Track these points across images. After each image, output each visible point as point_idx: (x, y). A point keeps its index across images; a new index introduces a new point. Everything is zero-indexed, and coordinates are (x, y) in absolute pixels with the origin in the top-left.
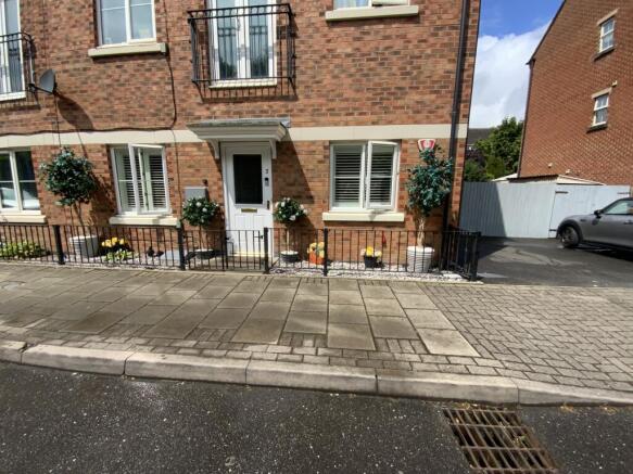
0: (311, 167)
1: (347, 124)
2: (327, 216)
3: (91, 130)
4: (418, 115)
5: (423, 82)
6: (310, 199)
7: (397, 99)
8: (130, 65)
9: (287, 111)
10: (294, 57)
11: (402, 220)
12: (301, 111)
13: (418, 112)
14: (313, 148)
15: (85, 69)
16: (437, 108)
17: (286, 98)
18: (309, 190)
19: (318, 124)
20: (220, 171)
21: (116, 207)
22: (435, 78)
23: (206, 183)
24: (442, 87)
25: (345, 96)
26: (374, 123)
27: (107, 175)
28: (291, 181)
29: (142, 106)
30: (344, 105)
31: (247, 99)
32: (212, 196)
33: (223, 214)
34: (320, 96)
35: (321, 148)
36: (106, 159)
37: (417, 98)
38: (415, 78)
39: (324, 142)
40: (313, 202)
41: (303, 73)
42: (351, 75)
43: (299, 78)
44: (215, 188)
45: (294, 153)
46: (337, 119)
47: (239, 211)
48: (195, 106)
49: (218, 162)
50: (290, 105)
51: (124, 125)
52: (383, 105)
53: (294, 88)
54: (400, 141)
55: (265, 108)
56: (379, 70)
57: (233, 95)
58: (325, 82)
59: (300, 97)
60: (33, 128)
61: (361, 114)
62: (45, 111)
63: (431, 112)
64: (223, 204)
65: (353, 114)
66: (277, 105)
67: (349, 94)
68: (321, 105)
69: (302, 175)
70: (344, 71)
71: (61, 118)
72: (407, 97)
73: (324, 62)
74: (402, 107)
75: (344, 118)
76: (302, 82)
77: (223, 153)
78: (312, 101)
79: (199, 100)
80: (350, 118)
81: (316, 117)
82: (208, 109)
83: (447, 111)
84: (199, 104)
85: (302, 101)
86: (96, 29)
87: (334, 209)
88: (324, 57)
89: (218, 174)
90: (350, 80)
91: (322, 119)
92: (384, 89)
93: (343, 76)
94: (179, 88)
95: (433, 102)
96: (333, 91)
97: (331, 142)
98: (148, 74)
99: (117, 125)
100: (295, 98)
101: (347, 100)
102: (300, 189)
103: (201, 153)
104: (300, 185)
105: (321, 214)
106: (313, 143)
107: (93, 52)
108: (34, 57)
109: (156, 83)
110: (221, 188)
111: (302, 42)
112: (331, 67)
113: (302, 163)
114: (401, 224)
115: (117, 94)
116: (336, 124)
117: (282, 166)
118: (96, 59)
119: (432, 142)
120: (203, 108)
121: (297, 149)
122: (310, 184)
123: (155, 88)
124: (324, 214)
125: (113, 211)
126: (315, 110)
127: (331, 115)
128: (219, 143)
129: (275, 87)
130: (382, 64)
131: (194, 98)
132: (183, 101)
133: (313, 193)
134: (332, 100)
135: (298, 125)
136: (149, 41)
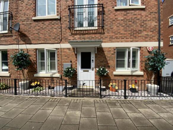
0: (109, 56)
1: (122, 42)
2: (115, 73)
3: (31, 44)
4: (146, 39)
5: (147, 29)
6: (109, 67)
7: (139, 34)
8: (47, 23)
9: (101, 38)
10: (104, 20)
11: (143, 74)
12: (106, 37)
13: (147, 38)
14: (110, 49)
15: (30, 24)
16: (153, 37)
17: (101, 33)
18: (108, 64)
19: (112, 42)
20: (76, 58)
21: (37, 70)
22: (152, 27)
23: (71, 62)
24: (154, 30)
25: (121, 33)
26: (131, 41)
27: (35, 59)
28: (102, 61)
29: (50, 36)
31: (87, 34)
32: (73, 66)
33: (77, 72)
34: (112, 33)
35: (113, 49)
36: (35, 54)
37: (146, 33)
38: (145, 27)
39: (114, 48)
40: (110, 68)
41: (107, 25)
42: (123, 26)
43: (105, 27)
44: (75, 63)
45: (103, 51)
46: (118, 40)
47: (82, 71)
48: (69, 36)
49: (76, 55)
50: (102, 36)
51: (43, 42)
52: (134, 36)
53: (104, 30)
54: (140, 47)
55: (93, 36)
56: (133, 24)
57: (82, 32)
58: (114, 28)
59: (105, 33)
60: (9, 43)
61: (127, 38)
62: (14, 37)
63: (151, 38)
64: (77, 69)
65: (123, 38)
66: (97, 35)
67: (122, 32)
68: (113, 35)
69: (106, 59)
70: (120, 25)
71: (20, 40)
72: (142, 33)
73: (114, 22)
74: (141, 36)
75: (121, 40)
76: (107, 28)
77: (78, 52)
78: (110, 34)
79: (70, 34)
80: (123, 40)
81: (111, 40)
82: (73, 37)
83: (156, 37)
84: (70, 35)
85: (106, 34)
86: (35, 11)
87: (117, 70)
88: (114, 21)
89: (76, 59)
90: (123, 28)
91: (113, 40)
92: (135, 31)
93: (120, 26)
94: (64, 30)
95: (151, 35)
96: (117, 31)
97: (116, 48)
98: (53, 26)
99: (40, 42)
100: (104, 33)
101: (122, 34)
102: (105, 63)
103: (70, 52)
104: (105, 62)
105: (113, 72)
106: (110, 48)
107: (34, 18)
109: (55, 29)
110: (76, 64)
111: (107, 16)
112: (116, 24)
113: (106, 54)
115: (42, 32)
116: (118, 42)
117: (99, 56)
118: (35, 20)
119: (152, 48)
120: (71, 36)
121: (104, 50)
122: (109, 62)
123: (55, 30)
124: (114, 72)
125: (35, 72)
126: (111, 37)
127: (116, 39)
128: (77, 48)
129: (97, 30)
130: (133, 23)
131: (68, 33)
132: (64, 34)
133: (109, 65)
134: (117, 34)
135: (105, 42)
136: (54, 15)
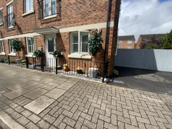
0: (65, 40)
1: (74, 26)
3: (22, 34)
4: (95, 20)
5: (97, 8)
6: (65, 51)
7: (89, 15)
8: (29, 17)
9: (59, 24)
10: (60, 7)
12: (62, 23)
14: (65, 34)
15: (22, 19)
16: (102, 17)
17: (59, 20)
18: (64, 47)
19: (66, 27)
20: (45, 43)
21: (27, 52)
22: (101, 5)
23: (42, 46)
24: (104, 8)
25: (74, 17)
26: (82, 25)
27: (25, 45)
28: (60, 45)
29: (30, 27)
30: (73, 20)
31: (50, 22)
32: (43, 50)
33: (45, 54)
34: (67, 18)
35: (67, 34)
36: (25, 41)
37: (95, 14)
38: (95, 7)
39: (68, 32)
40: (65, 52)
41: (63, 12)
42: (75, 10)
43: (62, 13)
44: (44, 47)
45: (61, 36)
46: (71, 25)
47: (49, 54)
48: (40, 25)
49: (44, 40)
50: (60, 22)
51: (28, 32)
52: (84, 19)
53: (61, 17)
54: (90, 30)
55: (54, 24)
56: (83, 6)
57: (47, 21)
58: (68, 13)
59: (62, 19)
60: (14, 34)
61: (78, 22)
62: (16, 30)
63: (100, 18)
64: (45, 52)
65: (76, 23)
66: (57, 22)
67: (75, 16)
68: (67, 21)
69: (63, 43)
70: (73, 9)
71: (18, 32)
72: (92, 14)
74: (90, 18)
75: (73, 24)
76: (62, 15)
77: (46, 37)
78: (65, 20)
79: (40, 24)
80: (75, 24)
81: (66, 25)
82: (42, 26)
83: (105, 18)
84: (41, 25)
86: (24, 9)
87: (72, 54)
88: (68, 6)
89: (44, 44)
90: (75, 12)
91: (68, 25)
92: (85, 13)
93: (73, 11)
94: (37, 21)
95: (101, 14)
96: (70, 16)
97: (70, 32)
98: (31, 18)
99: (26, 32)
100: (61, 20)
101: (74, 18)
102: (62, 47)
103: (41, 38)
104: (62, 46)
106: (65, 33)
107: (23, 15)
108: (15, 18)
109: (33, 21)
110: (45, 47)
111: (62, 2)
112: (70, 8)
113: (63, 39)
114: (91, 60)
115: (27, 25)
117: (58, 40)
119: (100, 29)
120: (41, 26)
121: (61, 35)
122: (65, 46)
123: (33, 22)
124: (68, 55)
126: (66, 23)
128: (45, 35)
129: (56, 17)
130: (84, 4)
132: (38, 24)
133: (65, 49)
134: (70, 19)
135: (62, 28)
136: (32, 11)
